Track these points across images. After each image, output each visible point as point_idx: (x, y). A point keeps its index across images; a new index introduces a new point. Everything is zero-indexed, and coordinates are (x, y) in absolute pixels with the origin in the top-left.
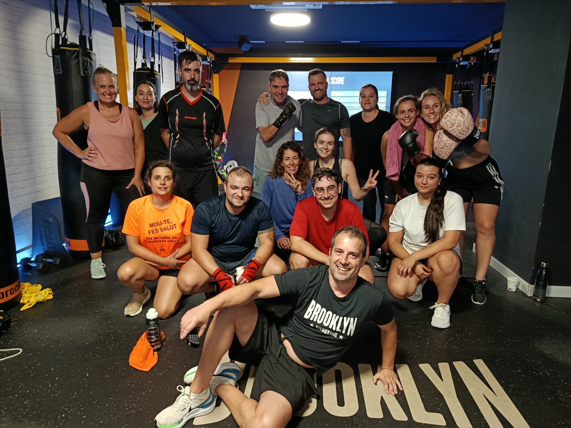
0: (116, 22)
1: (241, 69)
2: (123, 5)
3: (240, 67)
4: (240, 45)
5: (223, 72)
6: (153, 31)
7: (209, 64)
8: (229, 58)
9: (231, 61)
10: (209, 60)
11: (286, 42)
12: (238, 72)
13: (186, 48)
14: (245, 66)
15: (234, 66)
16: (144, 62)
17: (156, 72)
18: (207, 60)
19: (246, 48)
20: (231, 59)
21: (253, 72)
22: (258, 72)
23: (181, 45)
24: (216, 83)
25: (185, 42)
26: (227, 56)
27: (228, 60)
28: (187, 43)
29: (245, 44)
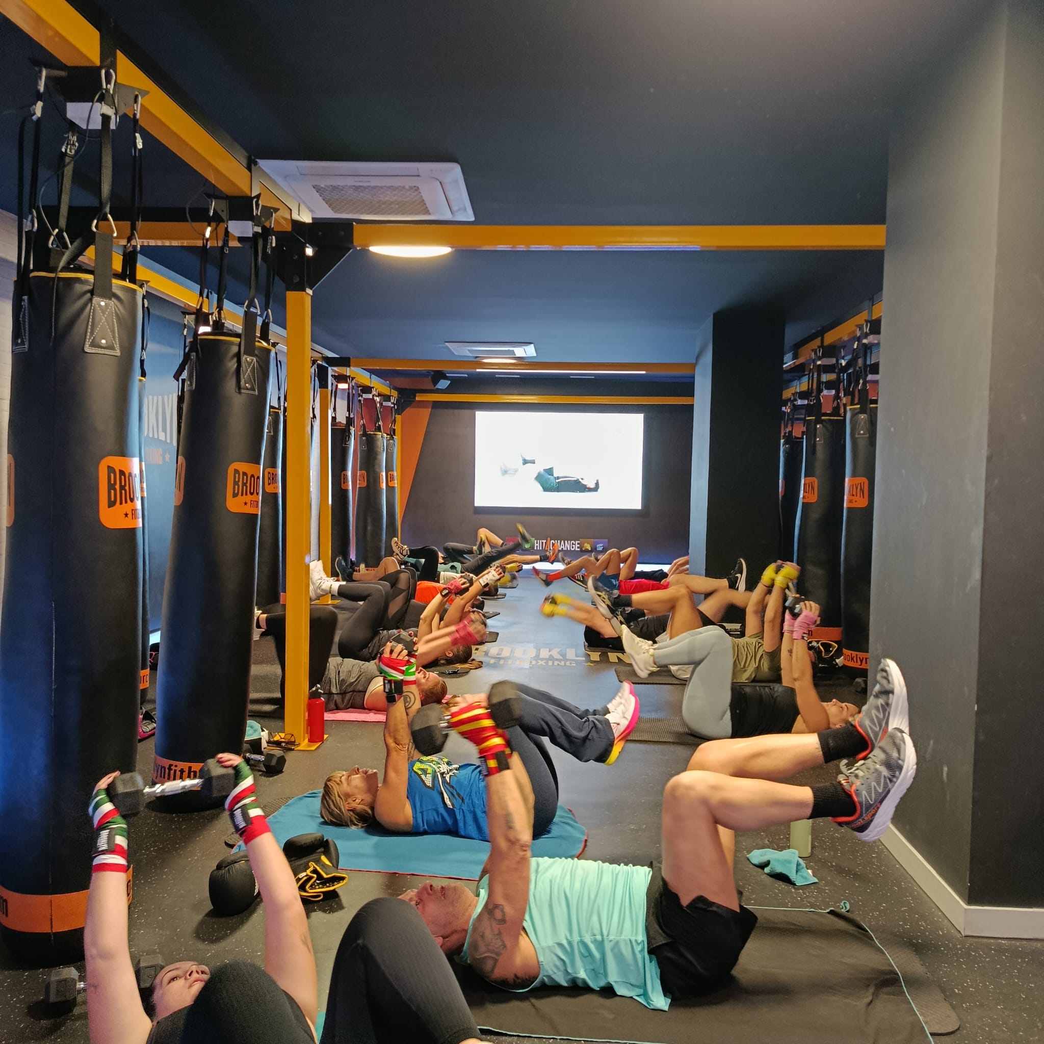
0: (323, 384)
1: (432, 408)
2: (331, 366)
3: (431, 405)
4: (435, 383)
5: (409, 411)
6: (349, 383)
7: (393, 405)
8: (417, 394)
9: (419, 398)
10: (393, 400)
11: (497, 376)
12: (430, 409)
13: (373, 393)
14: (436, 405)
15: (423, 404)
16: (334, 415)
18: (390, 401)
19: (443, 384)
20: (419, 396)
21: (450, 411)
22: (456, 411)
23: (367, 389)
24: (398, 427)
25: (372, 386)
26: (415, 392)
27: (415, 396)
28: (373, 387)
29: (441, 381)
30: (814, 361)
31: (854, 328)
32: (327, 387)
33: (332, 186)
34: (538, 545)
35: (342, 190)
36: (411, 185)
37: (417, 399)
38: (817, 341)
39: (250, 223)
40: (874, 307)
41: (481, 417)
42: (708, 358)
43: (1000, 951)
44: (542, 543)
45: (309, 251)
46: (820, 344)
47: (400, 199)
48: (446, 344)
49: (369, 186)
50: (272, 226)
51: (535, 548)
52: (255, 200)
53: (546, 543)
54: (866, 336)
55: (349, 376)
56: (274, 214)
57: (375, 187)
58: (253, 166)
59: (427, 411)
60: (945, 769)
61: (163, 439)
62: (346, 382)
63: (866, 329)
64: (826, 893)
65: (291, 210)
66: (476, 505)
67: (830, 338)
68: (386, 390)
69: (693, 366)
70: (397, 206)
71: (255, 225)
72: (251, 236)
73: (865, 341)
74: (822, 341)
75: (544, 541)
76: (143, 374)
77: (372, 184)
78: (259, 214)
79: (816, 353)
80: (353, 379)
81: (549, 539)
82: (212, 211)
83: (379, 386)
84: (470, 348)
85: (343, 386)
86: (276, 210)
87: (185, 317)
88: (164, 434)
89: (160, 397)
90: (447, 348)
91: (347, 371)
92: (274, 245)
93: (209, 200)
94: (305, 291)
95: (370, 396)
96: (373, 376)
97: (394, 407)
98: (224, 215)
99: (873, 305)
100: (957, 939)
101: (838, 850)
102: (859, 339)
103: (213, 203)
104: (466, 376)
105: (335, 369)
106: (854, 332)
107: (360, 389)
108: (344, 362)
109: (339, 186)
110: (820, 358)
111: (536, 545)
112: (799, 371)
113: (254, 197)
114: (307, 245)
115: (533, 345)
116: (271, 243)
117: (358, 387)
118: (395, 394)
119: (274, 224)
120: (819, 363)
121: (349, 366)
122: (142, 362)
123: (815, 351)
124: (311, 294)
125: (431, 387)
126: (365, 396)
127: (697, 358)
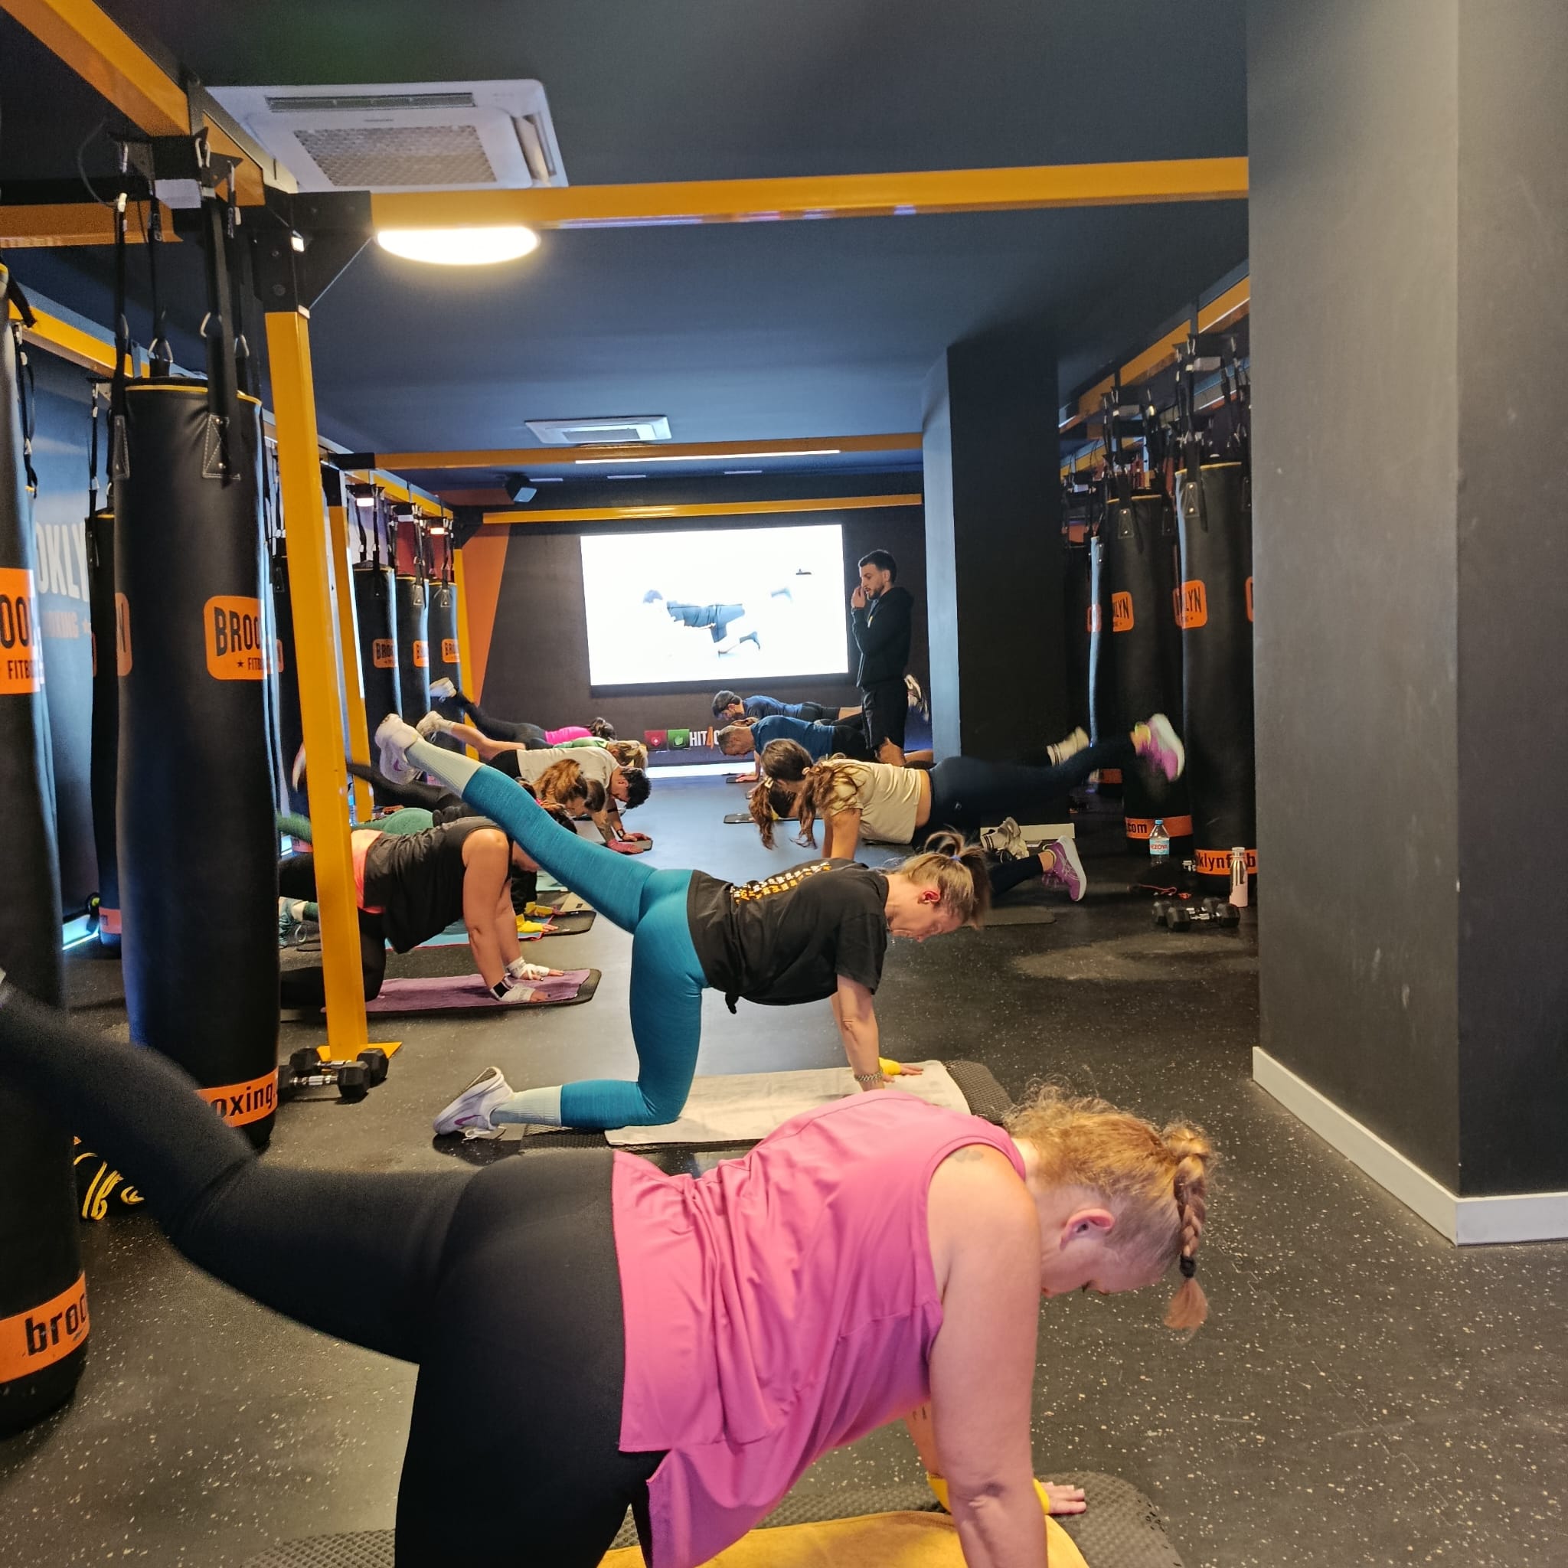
0: (334, 500)
1: (511, 535)
2: (342, 468)
3: (508, 531)
4: (513, 492)
5: (472, 542)
6: (375, 498)
7: (447, 533)
8: (485, 514)
9: (488, 519)
10: (446, 525)
11: (609, 477)
12: (507, 538)
13: (414, 513)
14: (516, 529)
15: (494, 530)
17: (384, 566)
19: (526, 495)
20: (487, 516)
21: (538, 539)
22: (549, 537)
23: (405, 508)
24: (458, 567)
25: (411, 502)
26: (481, 510)
27: (482, 518)
28: (414, 504)
29: (522, 489)
30: (1108, 412)
31: (1172, 350)
32: (340, 503)
33: (326, 131)
34: (695, 739)
35: (345, 139)
36: (462, 125)
37: (486, 521)
38: (1110, 381)
39: (192, 183)
40: (1200, 313)
41: (589, 543)
42: (943, 420)
43: (1517, 1262)
44: (702, 735)
45: (298, 244)
46: (1113, 384)
47: (445, 153)
48: (529, 425)
49: (391, 129)
50: (233, 189)
51: (691, 744)
52: (198, 141)
53: (707, 735)
54: (1191, 359)
55: (375, 485)
56: (233, 168)
57: (401, 131)
58: (189, 83)
59: (502, 542)
60: (1406, 991)
61: (78, 597)
62: (370, 495)
63: (1191, 350)
64: (1231, 1202)
65: (261, 169)
66: (593, 683)
67: (1130, 373)
68: (434, 509)
69: (920, 436)
70: (439, 166)
71: (204, 185)
72: (198, 205)
73: (1189, 368)
74: (1118, 379)
75: (704, 733)
76: (32, 478)
77: (395, 125)
78: (208, 165)
79: (1109, 399)
80: (381, 489)
81: (711, 728)
82: (125, 164)
83: (423, 503)
84: (566, 430)
85: (366, 502)
86: (237, 161)
87: (95, 388)
88: (76, 588)
89: (65, 528)
90: (529, 429)
91: (370, 476)
92: (238, 221)
93: (118, 144)
94: (297, 310)
95: (410, 518)
96: (412, 486)
97: (449, 535)
98: (147, 171)
99: (1198, 311)
100: (1446, 1250)
101: (1236, 1136)
102: (1181, 366)
103: (126, 149)
104: (561, 480)
105: (351, 473)
106: (1173, 355)
107: (392, 507)
108: (364, 461)
109: (339, 130)
110: (1116, 407)
111: (691, 739)
112: (1079, 435)
113: (198, 135)
114: (294, 232)
115: (665, 419)
116: (234, 219)
117: (390, 505)
118: (448, 513)
119: (235, 186)
120: (1116, 413)
121: (372, 466)
122: (27, 458)
123: (1107, 396)
124: (308, 316)
125: (504, 500)
126: (402, 518)
127: (925, 423)
